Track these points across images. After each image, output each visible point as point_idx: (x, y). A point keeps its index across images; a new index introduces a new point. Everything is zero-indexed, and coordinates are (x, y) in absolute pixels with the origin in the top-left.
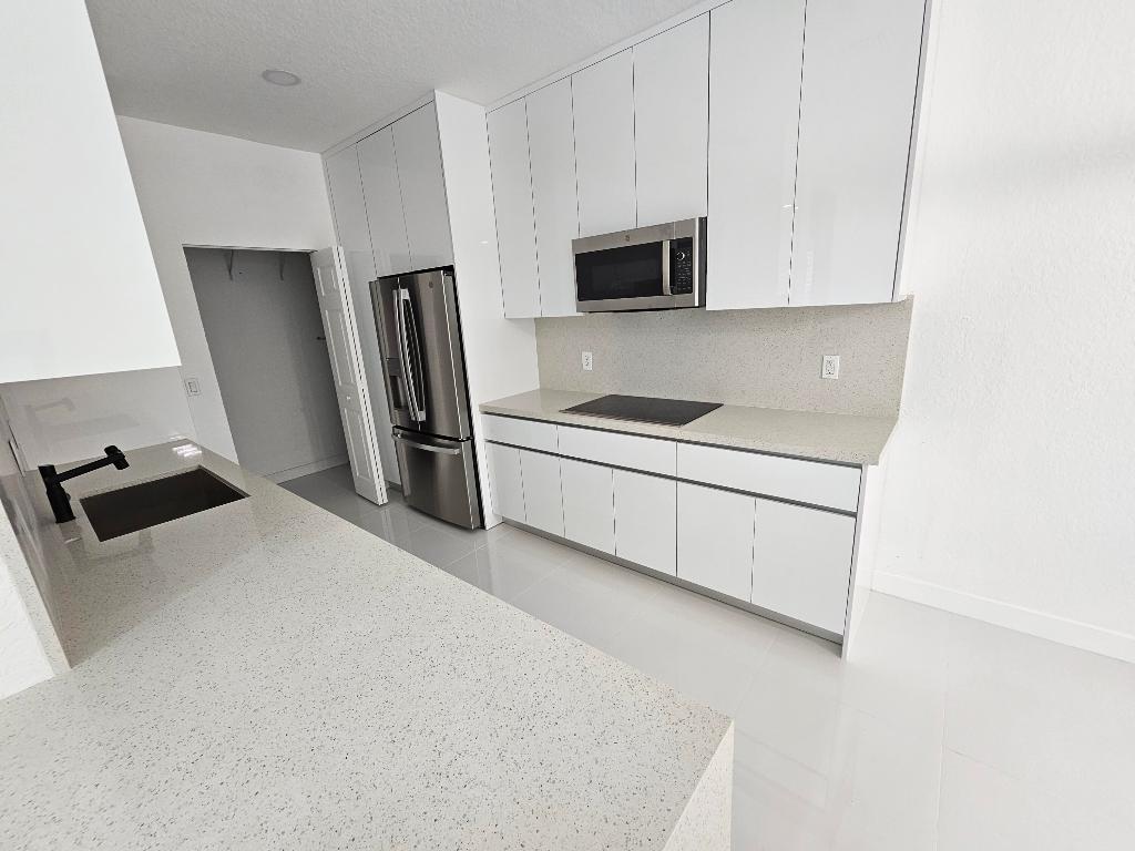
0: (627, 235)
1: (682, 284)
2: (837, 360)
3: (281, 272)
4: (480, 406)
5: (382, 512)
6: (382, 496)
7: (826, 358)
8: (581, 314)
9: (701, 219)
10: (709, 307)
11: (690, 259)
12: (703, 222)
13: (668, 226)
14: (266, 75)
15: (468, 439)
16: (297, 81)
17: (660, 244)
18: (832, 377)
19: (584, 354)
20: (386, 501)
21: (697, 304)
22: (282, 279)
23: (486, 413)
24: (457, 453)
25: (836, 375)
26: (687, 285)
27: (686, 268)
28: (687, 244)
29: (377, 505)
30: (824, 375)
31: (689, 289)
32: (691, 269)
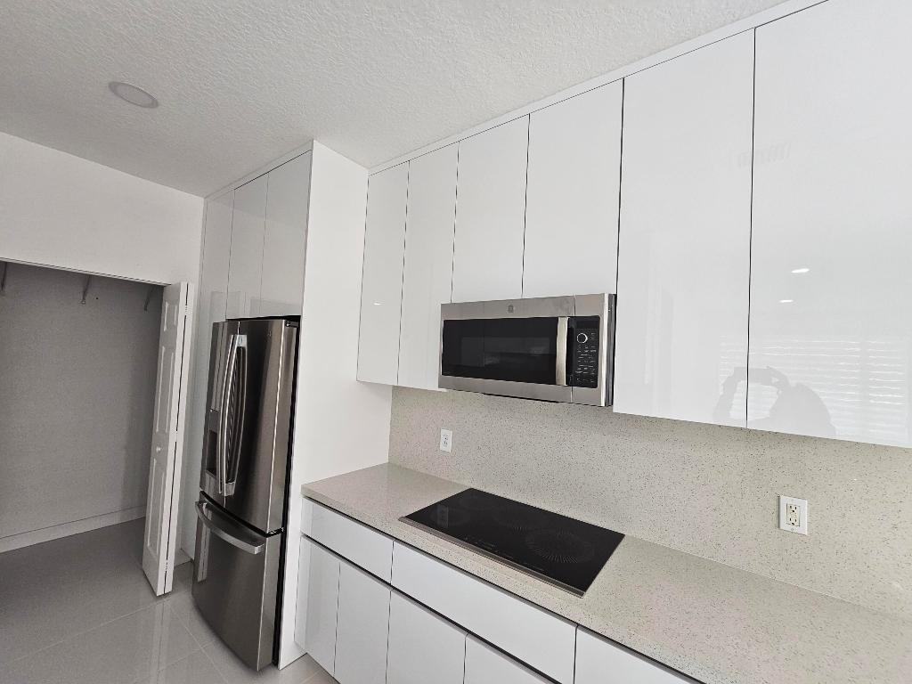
0: (510, 304)
1: (584, 374)
2: (804, 506)
3: (147, 304)
4: (303, 488)
5: (159, 606)
6: (164, 582)
7: (785, 500)
8: (444, 390)
9: (610, 296)
10: (617, 408)
11: (595, 343)
12: (614, 299)
13: (565, 299)
14: (114, 87)
15: (279, 531)
17: (554, 321)
18: (796, 529)
19: (443, 432)
20: (169, 589)
21: (603, 405)
22: (146, 309)
23: (310, 499)
24: (257, 550)
25: (804, 529)
26: (589, 377)
27: (589, 353)
28: (592, 324)
29: (154, 593)
30: (784, 526)
31: (591, 381)
32: (596, 356)
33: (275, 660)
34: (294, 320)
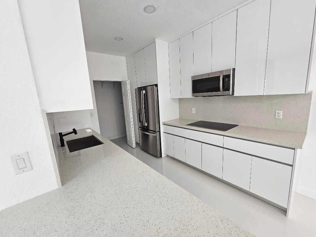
0: (208, 74)
1: (226, 88)
2: (281, 112)
4: (162, 122)
5: (134, 150)
6: (134, 145)
7: (277, 112)
8: (193, 97)
10: (235, 95)
11: (229, 81)
12: (234, 70)
13: (222, 71)
14: (115, 38)
15: (159, 131)
16: (122, 39)
17: (219, 77)
18: (279, 118)
19: (193, 109)
20: (135, 147)
21: (231, 94)
23: (164, 124)
24: (155, 135)
25: (281, 117)
26: (228, 89)
27: (228, 83)
28: (228, 76)
29: (133, 148)
30: (276, 117)
31: (228, 90)
32: (229, 84)
33: (161, 156)
34: (156, 85)
